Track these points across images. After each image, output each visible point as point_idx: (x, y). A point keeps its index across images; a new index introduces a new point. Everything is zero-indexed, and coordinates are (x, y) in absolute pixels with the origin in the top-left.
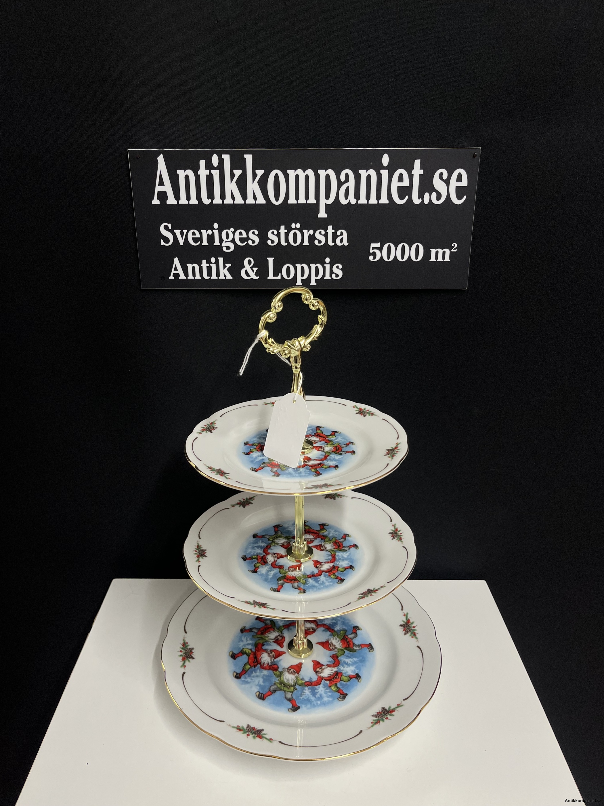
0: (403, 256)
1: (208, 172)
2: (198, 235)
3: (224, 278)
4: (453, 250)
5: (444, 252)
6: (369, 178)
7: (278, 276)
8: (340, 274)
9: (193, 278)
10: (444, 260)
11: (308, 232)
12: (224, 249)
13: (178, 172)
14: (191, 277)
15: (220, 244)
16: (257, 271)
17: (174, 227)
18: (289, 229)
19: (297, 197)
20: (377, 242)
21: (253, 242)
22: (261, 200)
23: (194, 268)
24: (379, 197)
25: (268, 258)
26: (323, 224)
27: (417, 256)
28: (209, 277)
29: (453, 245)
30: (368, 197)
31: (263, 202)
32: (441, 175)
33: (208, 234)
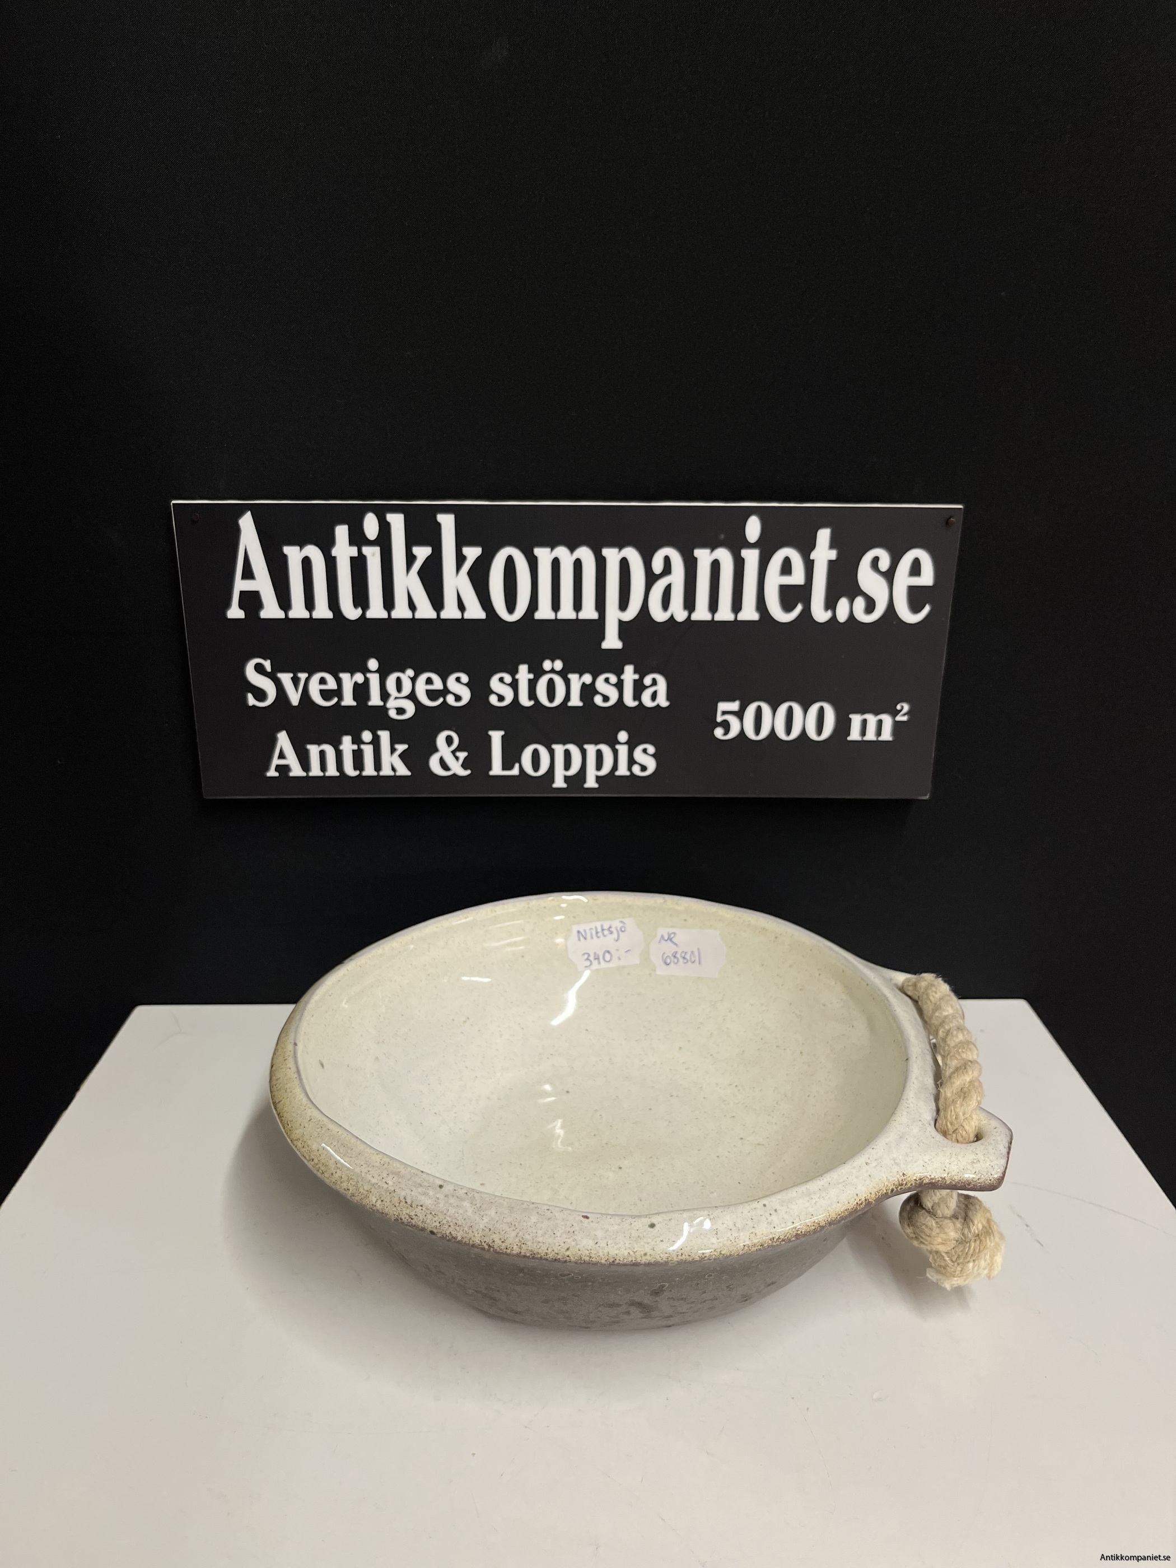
0: (788, 729)
1: (354, 551)
2: (332, 684)
3: (392, 773)
4: (899, 718)
5: (880, 723)
6: (716, 566)
7: (511, 768)
8: (651, 765)
9: (321, 774)
10: (880, 739)
11: (580, 677)
12: (393, 714)
13: (287, 550)
14: (315, 771)
15: (381, 704)
16: (466, 759)
17: (277, 668)
18: (537, 672)
19: (556, 606)
20: (730, 699)
21: (458, 698)
22: (475, 611)
23: (322, 754)
24: (737, 605)
25: (491, 733)
26: (613, 662)
27: (820, 729)
28: (357, 773)
29: (899, 707)
30: (713, 607)
31: (481, 615)
32: (875, 561)
33: (356, 684)
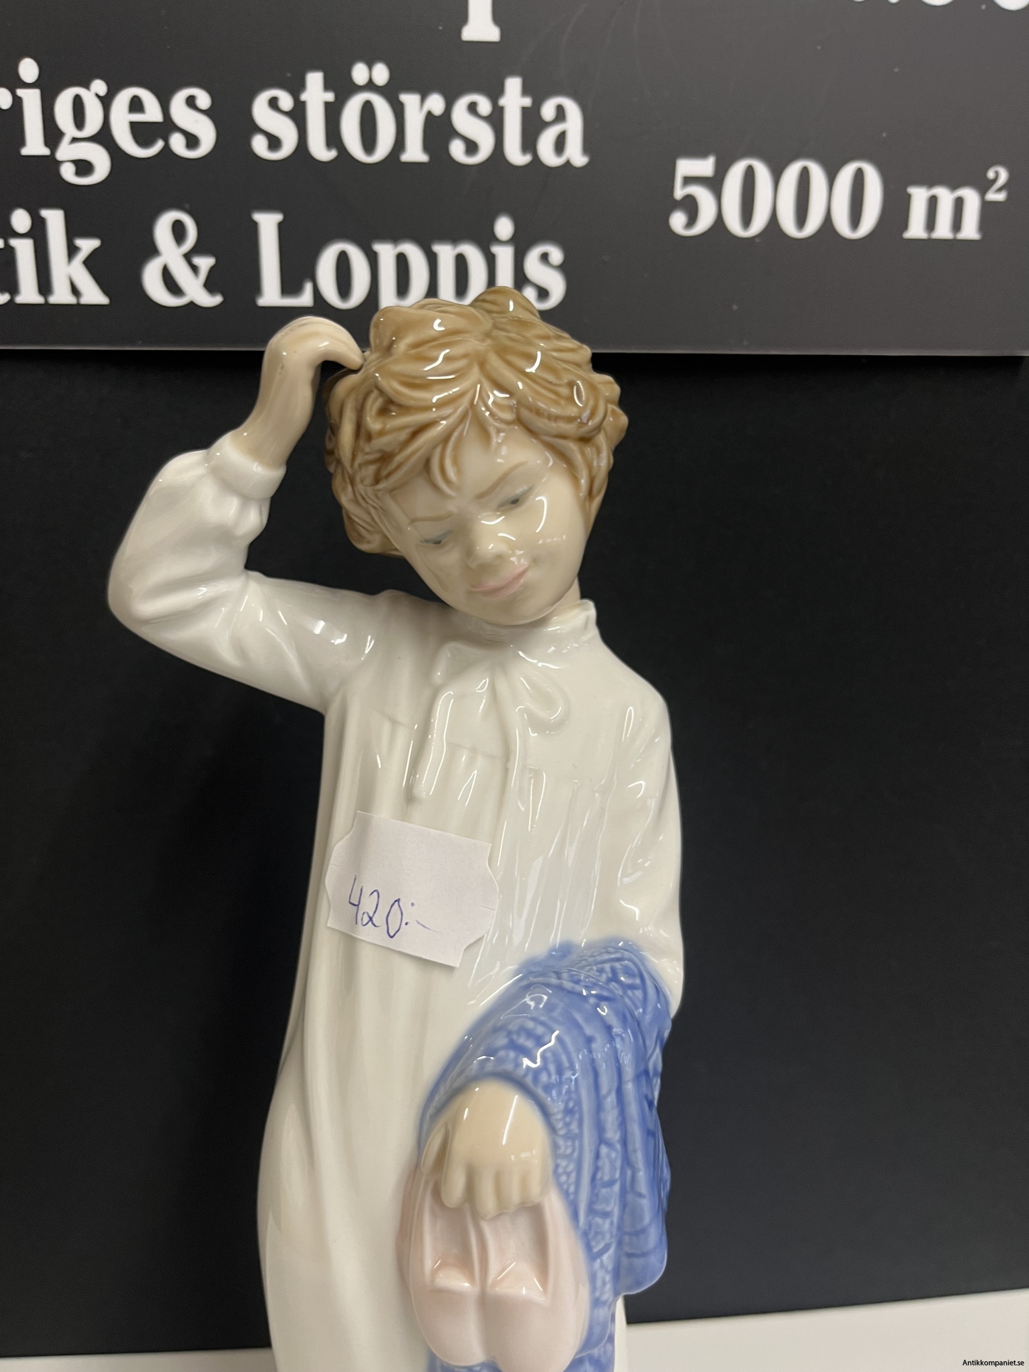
0: (801, 217)
3: (73, 300)
4: (991, 196)
5: (959, 205)
7: (299, 291)
8: (557, 286)
10: (960, 236)
12: (68, 173)
15: (46, 152)
16: (212, 270)
18: (341, 87)
20: (699, 153)
21: (192, 141)
25: (257, 217)
26: (482, 71)
27: (855, 219)
28: (6, 300)
29: (991, 174)
